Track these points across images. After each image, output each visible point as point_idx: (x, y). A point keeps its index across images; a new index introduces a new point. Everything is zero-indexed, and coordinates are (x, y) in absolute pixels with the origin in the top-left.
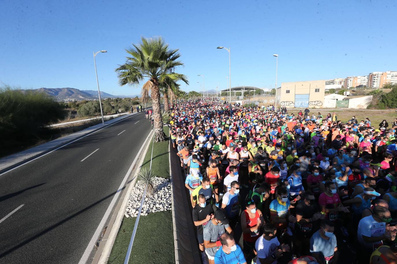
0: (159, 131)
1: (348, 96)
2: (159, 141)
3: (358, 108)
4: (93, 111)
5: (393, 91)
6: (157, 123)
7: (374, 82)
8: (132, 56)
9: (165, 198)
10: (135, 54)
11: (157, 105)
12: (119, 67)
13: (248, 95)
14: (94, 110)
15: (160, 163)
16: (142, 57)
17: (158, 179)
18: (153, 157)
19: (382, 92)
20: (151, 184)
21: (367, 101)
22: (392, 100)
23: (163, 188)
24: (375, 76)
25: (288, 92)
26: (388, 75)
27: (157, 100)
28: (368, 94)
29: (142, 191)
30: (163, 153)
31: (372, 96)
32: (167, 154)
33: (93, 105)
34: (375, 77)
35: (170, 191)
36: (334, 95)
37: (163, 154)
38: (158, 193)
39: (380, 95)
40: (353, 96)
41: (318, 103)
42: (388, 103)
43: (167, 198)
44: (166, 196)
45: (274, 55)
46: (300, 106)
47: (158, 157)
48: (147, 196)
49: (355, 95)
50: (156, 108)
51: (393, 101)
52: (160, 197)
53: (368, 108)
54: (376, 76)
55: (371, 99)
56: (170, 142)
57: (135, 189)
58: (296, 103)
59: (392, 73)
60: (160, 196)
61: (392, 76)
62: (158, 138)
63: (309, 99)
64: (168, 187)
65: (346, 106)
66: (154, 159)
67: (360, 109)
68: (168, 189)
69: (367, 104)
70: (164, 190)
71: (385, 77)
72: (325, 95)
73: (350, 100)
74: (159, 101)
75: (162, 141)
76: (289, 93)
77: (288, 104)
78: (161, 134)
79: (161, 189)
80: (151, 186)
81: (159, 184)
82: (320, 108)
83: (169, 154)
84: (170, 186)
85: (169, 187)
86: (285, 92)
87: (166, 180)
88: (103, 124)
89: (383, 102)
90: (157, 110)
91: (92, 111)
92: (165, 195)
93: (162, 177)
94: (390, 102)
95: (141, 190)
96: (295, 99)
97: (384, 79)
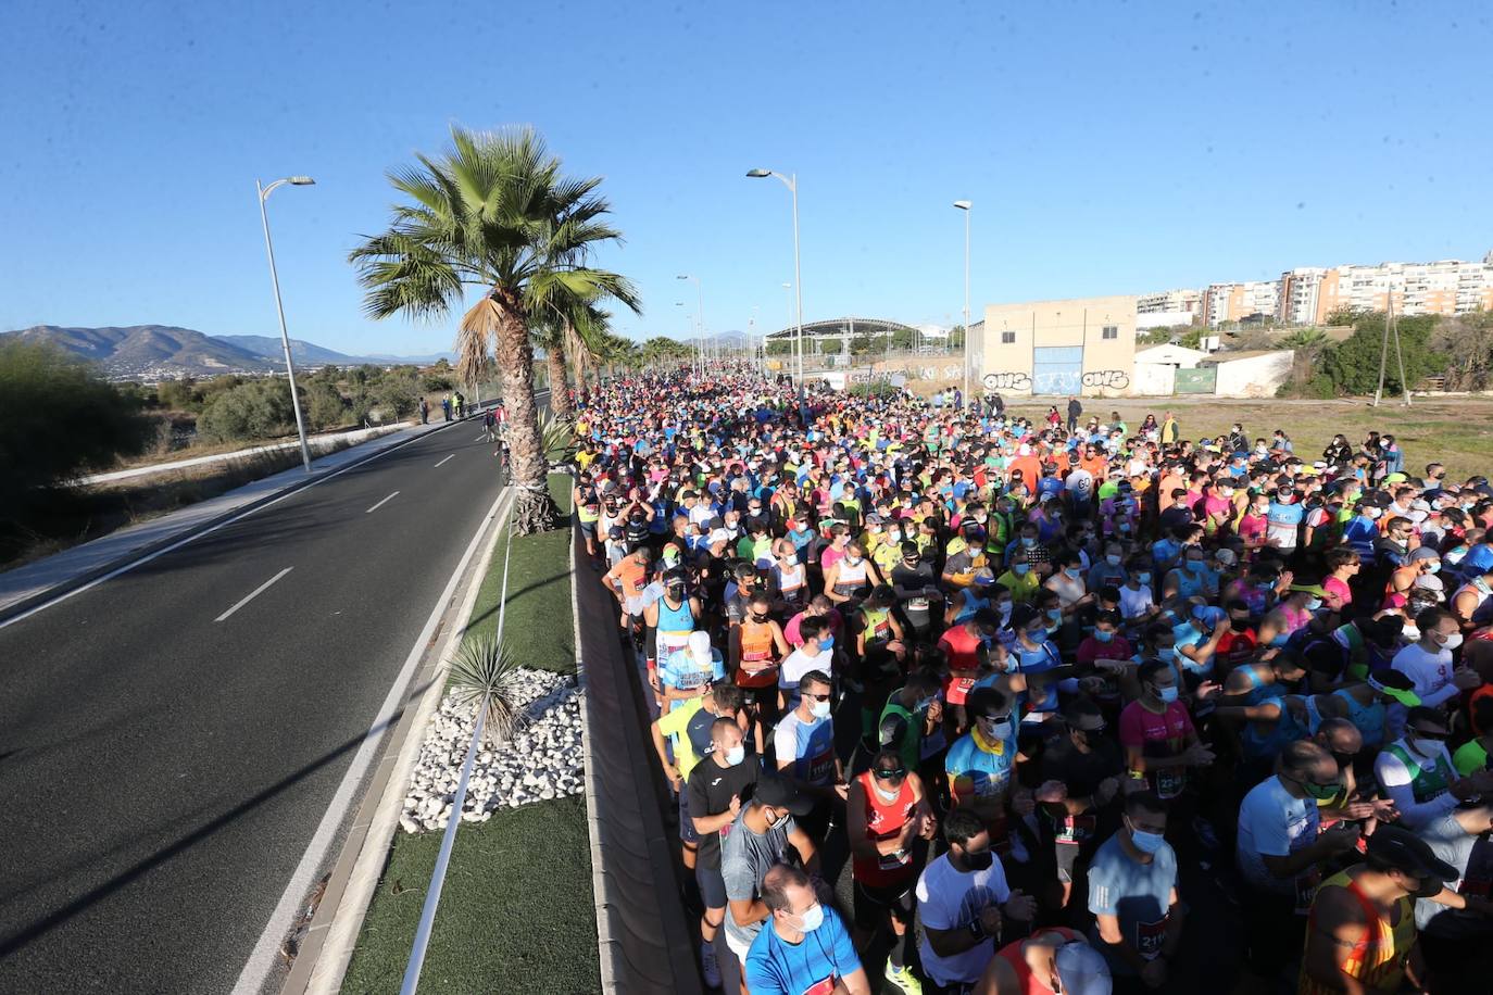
0: (533, 491)
1: (1212, 351)
2: (533, 530)
3: (1246, 395)
4: (264, 419)
5: (1358, 334)
6: (521, 460)
7: (1299, 302)
8: (414, 203)
9: (557, 749)
10: (427, 193)
11: (519, 391)
12: (365, 243)
13: (865, 350)
14: (268, 414)
15: (539, 614)
16: (457, 206)
17: (532, 677)
18: (510, 594)
19: (1323, 340)
20: (501, 699)
21: (1277, 372)
22: (1357, 365)
23: (550, 712)
24: (1301, 284)
25: (1009, 338)
26: (1342, 281)
27: (521, 374)
28: (1279, 347)
29: (469, 728)
30: (550, 575)
31: (1292, 353)
32: (563, 580)
33: (265, 393)
34: (1301, 287)
35: (575, 723)
36: (1166, 348)
37: (549, 581)
38: (532, 731)
39: (1318, 349)
40: (1230, 353)
41: (1113, 378)
42: (1344, 377)
43: (567, 746)
44: (561, 740)
45: (958, 203)
46: (1053, 390)
47: (531, 594)
48: (489, 746)
49: (1237, 349)
50: (519, 404)
51: (1358, 368)
52: (539, 747)
53: (1279, 395)
54: (1304, 284)
55: (1287, 364)
56: (573, 533)
57: (438, 722)
58: (1037, 377)
59: (1355, 272)
60: (541, 742)
61: (1356, 284)
62: (527, 517)
63: (1082, 363)
64: (568, 707)
65: (1209, 389)
66: (514, 602)
67: (1253, 398)
68: (569, 713)
69: (1275, 380)
70: (555, 717)
71: (1332, 285)
72: (1136, 351)
73: (1220, 365)
74: (527, 378)
75: (546, 530)
76: (1011, 343)
77: (1009, 384)
78: (540, 506)
79: (542, 716)
80: (501, 706)
81: (535, 695)
82: (1120, 397)
83: (573, 578)
84: (576, 704)
85: (573, 704)
86: (1001, 337)
87: (560, 678)
88: (307, 468)
89: (1328, 372)
90: (523, 413)
91: (257, 420)
92: (556, 739)
93: (547, 670)
94: (1351, 372)
95: (463, 725)
96: (1034, 363)
97: (1331, 292)
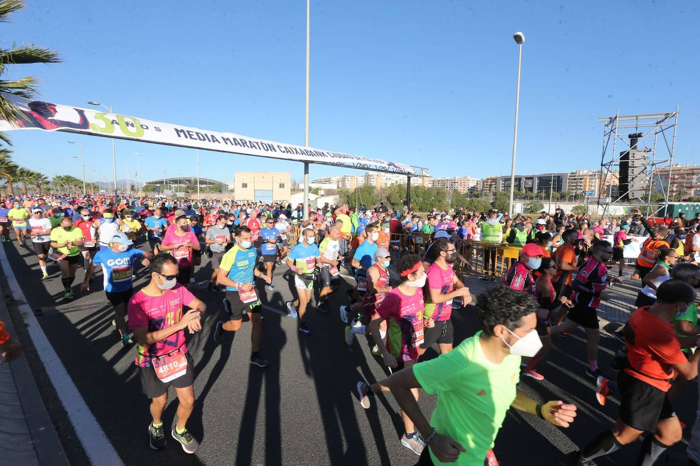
1: (322, 196)
25: (245, 186)
26: (383, 178)
31: (339, 196)
39: (346, 195)
55: (337, 199)
63: (273, 196)
72: (291, 194)
73: (318, 199)
76: (246, 188)
86: (241, 185)
89: (348, 203)
96: (255, 196)
97: (380, 181)
